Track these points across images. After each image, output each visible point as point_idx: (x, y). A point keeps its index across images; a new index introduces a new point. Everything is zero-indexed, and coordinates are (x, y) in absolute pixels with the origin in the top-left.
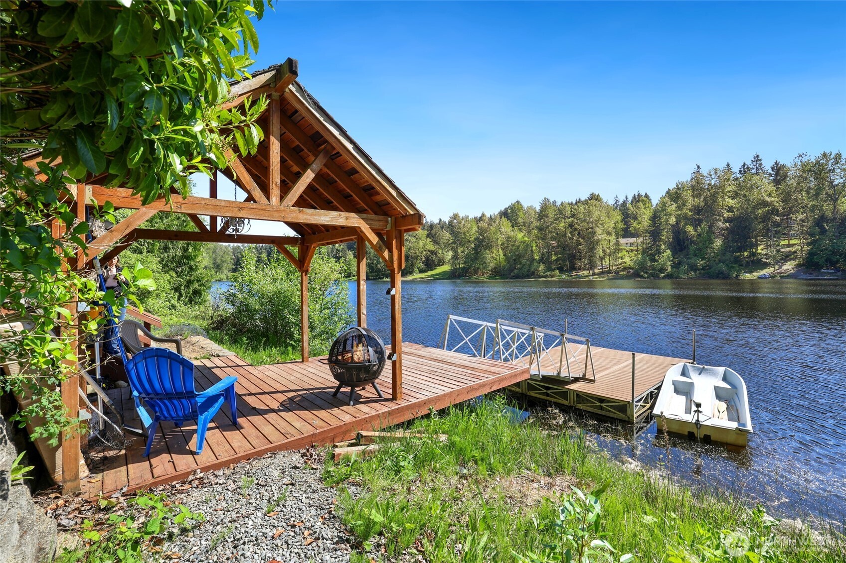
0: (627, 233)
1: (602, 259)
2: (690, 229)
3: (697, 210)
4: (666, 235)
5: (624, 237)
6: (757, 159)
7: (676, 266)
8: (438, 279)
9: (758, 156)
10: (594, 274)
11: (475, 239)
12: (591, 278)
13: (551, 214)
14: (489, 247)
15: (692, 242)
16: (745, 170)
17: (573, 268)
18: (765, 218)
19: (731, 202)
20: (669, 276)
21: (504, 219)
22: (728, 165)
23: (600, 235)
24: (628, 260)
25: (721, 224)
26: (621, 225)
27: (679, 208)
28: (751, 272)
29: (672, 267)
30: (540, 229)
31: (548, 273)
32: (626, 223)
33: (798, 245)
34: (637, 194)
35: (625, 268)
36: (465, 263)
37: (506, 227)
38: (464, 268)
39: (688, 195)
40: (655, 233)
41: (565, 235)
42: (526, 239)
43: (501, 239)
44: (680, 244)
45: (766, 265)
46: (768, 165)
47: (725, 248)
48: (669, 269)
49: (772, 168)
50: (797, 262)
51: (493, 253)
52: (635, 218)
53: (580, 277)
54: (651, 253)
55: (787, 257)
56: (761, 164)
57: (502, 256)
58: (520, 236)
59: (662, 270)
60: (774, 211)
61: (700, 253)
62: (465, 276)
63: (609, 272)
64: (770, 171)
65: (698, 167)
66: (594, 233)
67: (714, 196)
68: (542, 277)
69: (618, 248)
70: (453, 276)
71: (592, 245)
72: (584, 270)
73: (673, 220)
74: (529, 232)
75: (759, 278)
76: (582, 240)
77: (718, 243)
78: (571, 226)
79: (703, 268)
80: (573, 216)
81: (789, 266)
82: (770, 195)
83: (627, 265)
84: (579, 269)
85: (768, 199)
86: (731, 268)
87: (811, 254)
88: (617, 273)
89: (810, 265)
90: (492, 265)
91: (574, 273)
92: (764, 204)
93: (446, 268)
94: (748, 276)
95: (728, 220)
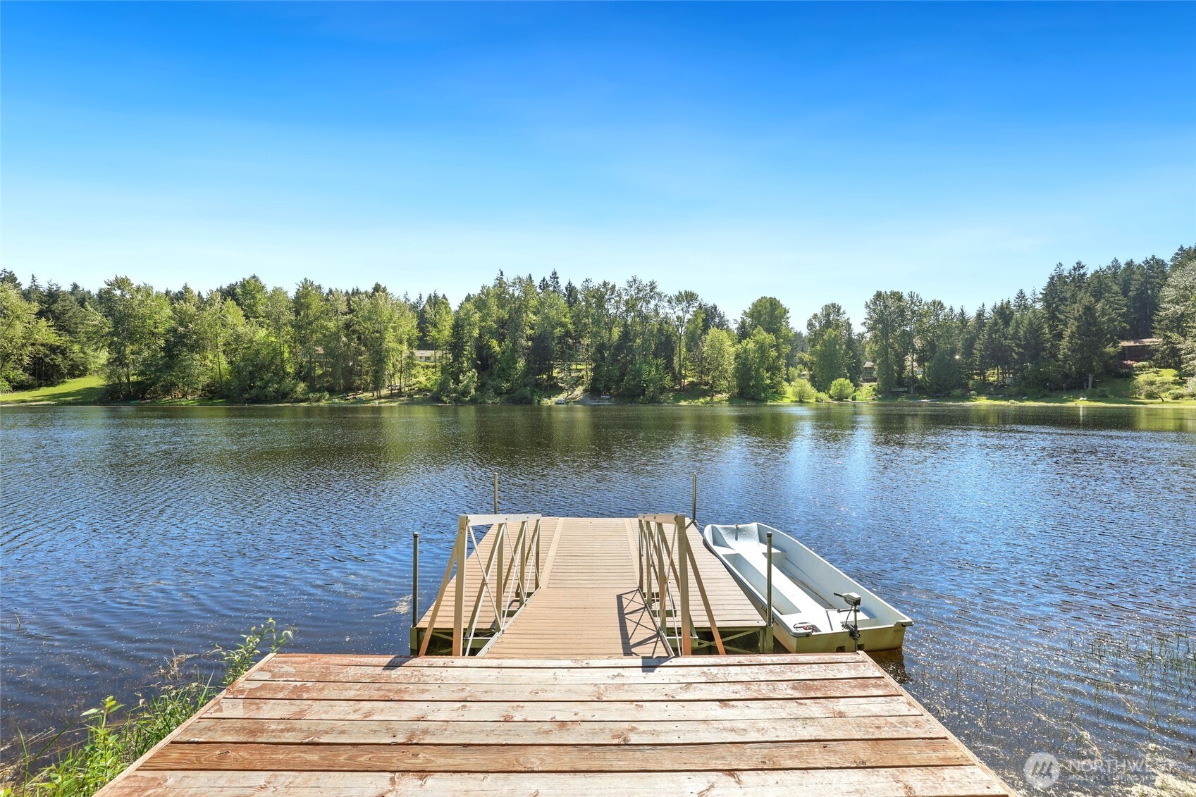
0: (423, 344)
1: (392, 376)
2: (494, 343)
3: (502, 323)
4: (468, 350)
5: (420, 348)
6: (554, 276)
7: (481, 388)
8: (69, 404)
9: (555, 273)
10: (380, 398)
11: (168, 331)
12: (377, 402)
13: (316, 305)
14: (197, 347)
15: (496, 360)
16: (544, 286)
17: (350, 388)
18: (561, 339)
19: (533, 318)
20: (473, 401)
21: (230, 303)
22: (530, 277)
23: (390, 341)
24: (424, 378)
25: (523, 342)
26: (416, 333)
27: (483, 319)
28: (549, 398)
29: (477, 389)
30: (297, 327)
31: (311, 395)
32: (422, 329)
33: (584, 369)
34: (433, 295)
35: (420, 391)
36: (142, 373)
37: (234, 315)
38: (138, 383)
39: (493, 302)
40: (456, 347)
41: (338, 339)
42: (273, 339)
43: (224, 336)
44: (484, 362)
45: (561, 390)
46: (563, 284)
47: (528, 371)
48: (473, 391)
49: (566, 288)
50: (584, 388)
51: (205, 358)
52: (435, 326)
53: (361, 401)
54: (452, 372)
55: (577, 382)
56: (557, 282)
57: (224, 365)
58: (262, 333)
59: (465, 392)
60: (568, 334)
61: (504, 374)
62: (143, 398)
63: (400, 394)
64: (564, 291)
65: (502, 273)
66: (382, 338)
67: (518, 311)
68: (302, 401)
69: (410, 365)
70: (110, 397)
71: (379, 358)
72: (365, 390)
73: (476, 333)
74: (278, 329)
75: (556, 403)
76: (363, 349)
77: (521, 364)
78: (347, 326)
79: (508, 392)
80: (351, 311)
81: (579, 392)
82: (565, 316)
83: (422, 386)
84: (356, 390)
85: (563, 320)
86: (533, 392)
87: (594, 380)
88: (410, 396)
89: (594, 391)
90: (204, 380)
91: (351, 396)
92: (560, 324)
93: (94, 381)
94: (547, 402)
95: (530, 338)
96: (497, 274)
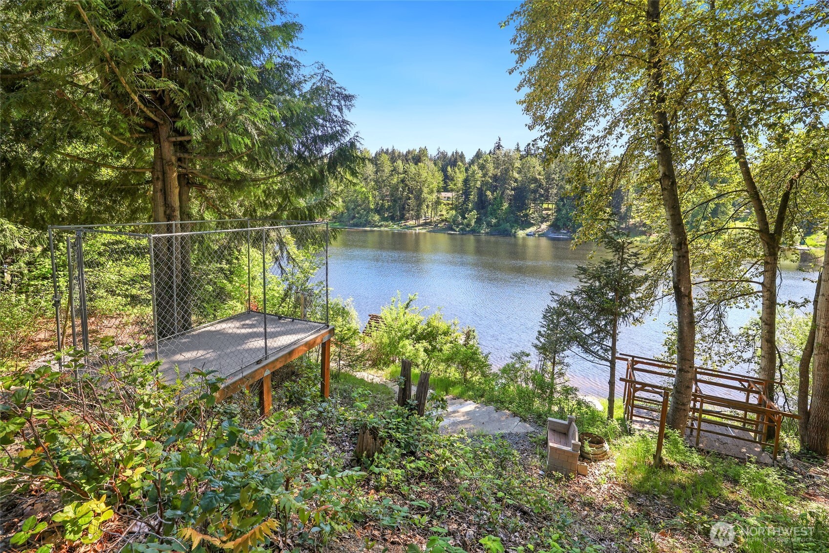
0: (445, 189)
1: (426, 211)
2: (489, 193)
3: (495, 178)
4: (473, 196)
5: (443, 192)
7: (478, 222)
10: (419, 225)
12: (417, 228)
15: (490, 204)
16: (527, 150)
17: (402, 218)
18: (535, 190)
19: (516, 175)
20: (473, 231)
22: (518, 145)
23: (426, 193)
24: (445, 213)
25: (509, 192)
26: (442, 184)
27: (484, 175)
28: (523, 230)
29: (475, 222)
30: (376, 181)
31: (382, 223)
32: (445, 183)
34: (455, 152)
35: (442, 221)
39: (490, 166)
40: (465, 193)
41: (397, 189)
42: (365, 190)
44: (482, 204)
45: (532, 225)
47: (510, 210)
48: (473, 224)
50: (549, 223)
52: (452, 180)
53: (407, 228)
54: (462, 211)
55: (544, 219)
57: (341, 203)
58: (359, 187)
59: (468, 225)
60: (541, 186)
61: (494, 213)
63: (430, 223)
65: (500, 139)
67: (507, 170)
68: (376, 226)
69: (438, 202)
71: (420, 201)
72: (411, 220)
73: (479, 184)
74: (367, 183)
75: (527, 234)
76: (411, 196)
77: (506, 205)
78: (403, 181)
79: (496, 225)
80: (405, 172)
81: (544, 226)
82: (539, 174)
83: (444, 218)
84: (406, 219)
85: (538, 177)
86: (512, 227)
87: (556, 218)
88: (436, 225)
89: (556, 226)
91: (403, 223)
92: (535, 180)
94: (521, 233)
95: (514, 189)
96: (497, 140)
